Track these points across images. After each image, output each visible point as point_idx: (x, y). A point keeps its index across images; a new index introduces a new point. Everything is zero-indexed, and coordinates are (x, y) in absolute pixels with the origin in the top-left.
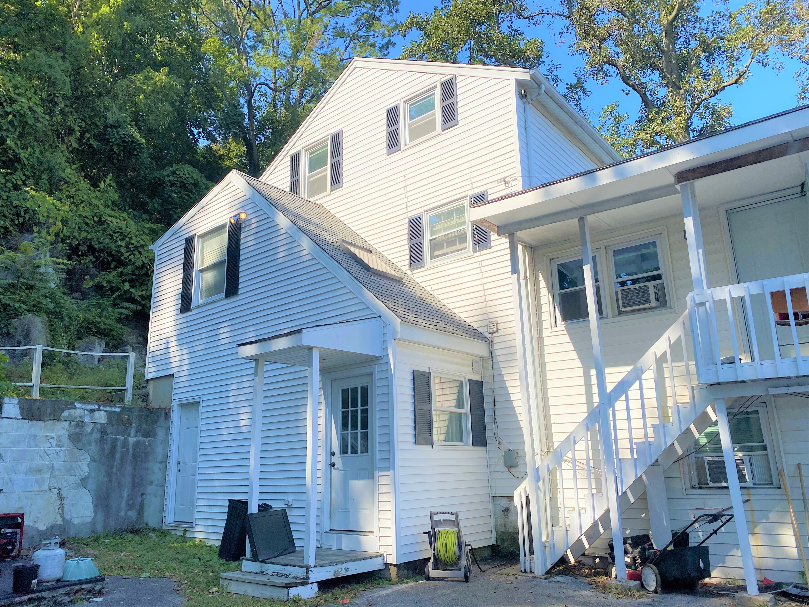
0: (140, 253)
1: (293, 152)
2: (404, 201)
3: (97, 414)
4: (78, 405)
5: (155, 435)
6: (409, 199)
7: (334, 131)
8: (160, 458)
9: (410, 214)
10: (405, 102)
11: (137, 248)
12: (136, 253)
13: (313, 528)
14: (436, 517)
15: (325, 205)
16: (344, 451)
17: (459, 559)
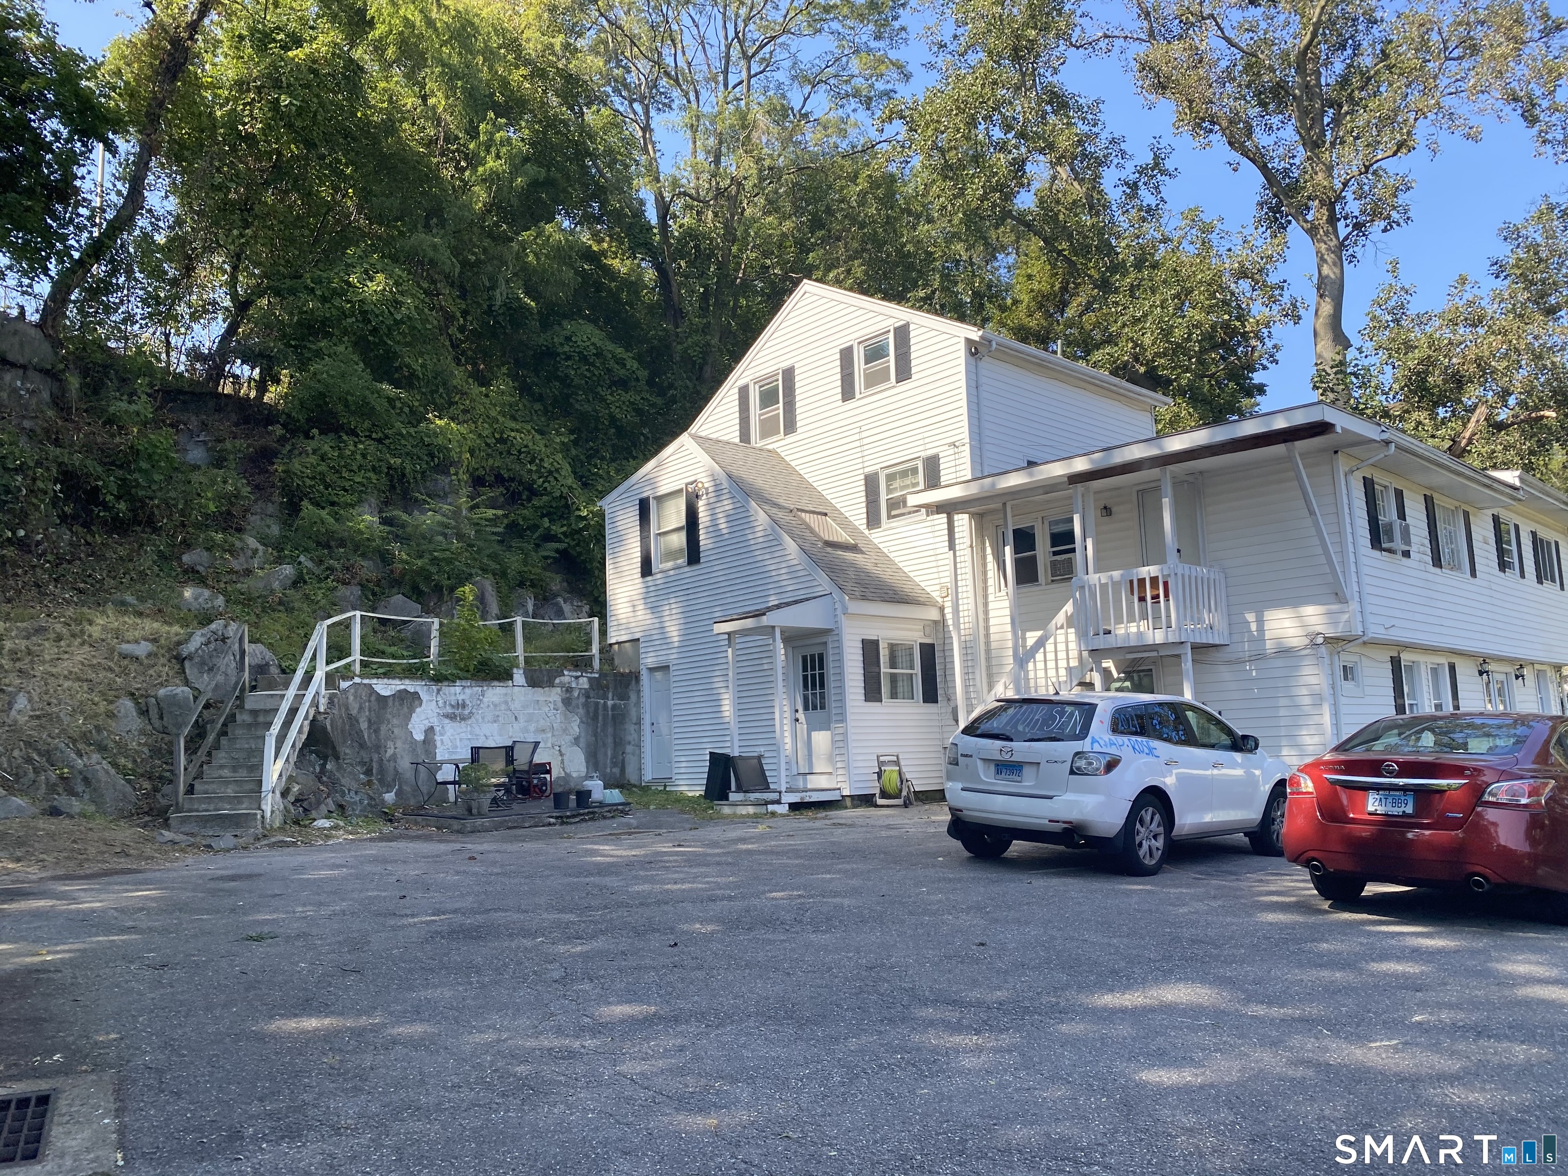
0: (556, 479)
1: (741, 383)
2: (860, 455)
3: (581, 680)
4: (566, 673)
5: (628, 698)
6: (866, 453)
7: (786, 365)
8: (634, 720)
9: (867, 470)
10: (859, 343)
11: (550, 473)
12: (551, 479)
13: (783, 773)
14: (882, 759)
15: (779, 450)
16: (806, 708)
17: (901, 791)
